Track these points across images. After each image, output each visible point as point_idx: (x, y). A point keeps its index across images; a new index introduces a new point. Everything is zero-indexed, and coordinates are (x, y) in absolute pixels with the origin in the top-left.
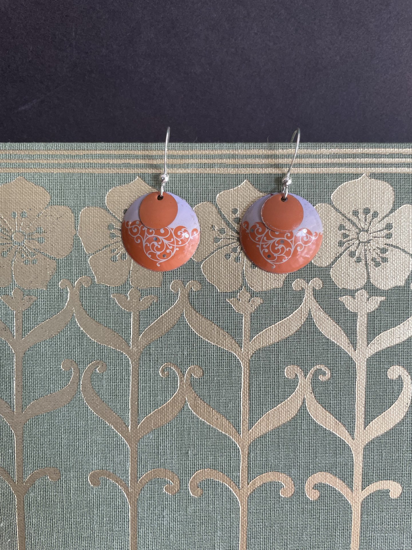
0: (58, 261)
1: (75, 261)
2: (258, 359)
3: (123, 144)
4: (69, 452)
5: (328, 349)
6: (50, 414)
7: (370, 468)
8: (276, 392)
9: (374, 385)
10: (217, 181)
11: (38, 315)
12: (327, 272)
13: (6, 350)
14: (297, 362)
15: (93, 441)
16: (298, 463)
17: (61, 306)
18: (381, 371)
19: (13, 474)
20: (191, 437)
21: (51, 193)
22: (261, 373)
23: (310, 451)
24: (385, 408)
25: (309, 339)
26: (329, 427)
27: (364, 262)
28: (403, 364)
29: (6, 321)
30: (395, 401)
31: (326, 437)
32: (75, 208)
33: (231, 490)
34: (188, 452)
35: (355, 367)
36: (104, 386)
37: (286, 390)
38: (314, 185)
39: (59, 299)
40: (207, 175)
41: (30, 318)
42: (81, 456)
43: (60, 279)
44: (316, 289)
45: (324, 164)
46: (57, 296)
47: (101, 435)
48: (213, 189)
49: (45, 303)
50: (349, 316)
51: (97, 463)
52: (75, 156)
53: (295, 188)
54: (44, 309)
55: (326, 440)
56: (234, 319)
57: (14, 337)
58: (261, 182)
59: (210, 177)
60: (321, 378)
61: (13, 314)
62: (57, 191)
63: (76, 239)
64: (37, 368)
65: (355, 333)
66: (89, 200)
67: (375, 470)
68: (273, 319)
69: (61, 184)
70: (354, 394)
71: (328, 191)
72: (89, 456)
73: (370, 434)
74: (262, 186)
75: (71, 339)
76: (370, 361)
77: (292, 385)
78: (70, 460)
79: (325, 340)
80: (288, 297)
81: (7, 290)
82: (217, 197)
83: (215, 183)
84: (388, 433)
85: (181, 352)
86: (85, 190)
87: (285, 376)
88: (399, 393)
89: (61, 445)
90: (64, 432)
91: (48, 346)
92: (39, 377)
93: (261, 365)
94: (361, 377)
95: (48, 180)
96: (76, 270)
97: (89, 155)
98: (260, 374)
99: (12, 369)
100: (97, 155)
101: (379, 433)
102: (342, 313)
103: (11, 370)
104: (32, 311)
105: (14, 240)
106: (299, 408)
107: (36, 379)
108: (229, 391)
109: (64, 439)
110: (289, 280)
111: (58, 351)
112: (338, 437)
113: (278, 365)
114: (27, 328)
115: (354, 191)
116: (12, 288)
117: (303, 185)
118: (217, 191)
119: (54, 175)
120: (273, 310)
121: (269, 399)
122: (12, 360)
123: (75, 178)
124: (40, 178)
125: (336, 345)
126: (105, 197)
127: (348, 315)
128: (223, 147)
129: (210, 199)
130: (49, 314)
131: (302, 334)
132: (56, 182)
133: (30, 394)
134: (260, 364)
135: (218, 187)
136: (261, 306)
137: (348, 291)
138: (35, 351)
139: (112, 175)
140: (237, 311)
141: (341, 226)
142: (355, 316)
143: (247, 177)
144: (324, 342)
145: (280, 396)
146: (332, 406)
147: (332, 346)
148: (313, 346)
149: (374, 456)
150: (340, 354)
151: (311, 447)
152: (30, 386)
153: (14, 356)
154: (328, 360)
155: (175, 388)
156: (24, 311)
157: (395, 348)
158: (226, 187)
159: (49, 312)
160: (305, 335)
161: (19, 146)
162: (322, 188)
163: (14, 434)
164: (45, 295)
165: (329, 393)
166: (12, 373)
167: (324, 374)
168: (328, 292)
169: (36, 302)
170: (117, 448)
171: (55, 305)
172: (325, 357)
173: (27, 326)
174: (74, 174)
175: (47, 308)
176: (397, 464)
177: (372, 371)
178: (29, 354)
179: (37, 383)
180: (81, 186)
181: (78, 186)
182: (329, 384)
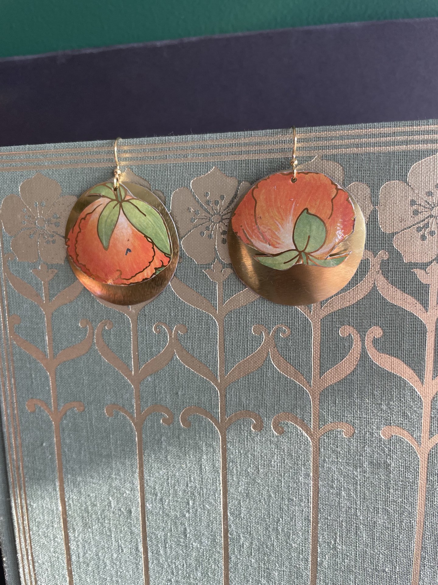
2: (230, 319)
4: (90, 390)
5: (287, 311)
6: (74, 361)
7: (325, 411)
8: (245, 346)
9: (328, 341)
10: (191, 169)
11: (59, 284)
13: (38, 311)
14: (262, 321)
15: (107, 382)
16: (265, 404)
18: (334, 329)
19: (51, 406)
20: (180, 381)
21: (62, 185)
22: (233, 331)
23: (275, 394)
24: (338, 361)
26: (290, 376)
28: (352, 324)
29: (37, 289)
30: (346, 356)
31: (288, 384)
33: (212, 424)
34: (178, 393)
35: (311, 326)
36: (112, 340)
37: (254, 344)
40: (183, 164)
41: (54, 286)
42: (98, 393)
47: (112, 378)
48: (188, 176)
51: (110, 399)
54: (64, 280)
55: (288, 386)
56: (209, 287)
57: (43, 302)
58: (227, 168)
59: (185, 166)
60: (282, 335)
61: (42, 284)
64: (62, 326)
67: (329, 412)
68: (242, 286)
69: (69, 178)
70: (310, 349)
72: (104, 394)
73: (325, 383)
76: (324, 321)
77: (258, 340)
78: (90, 396)
81: (36, 265)
82: (191, 183)
83: (189, 170)
84: (341, 382)
85: (168, 314)
87: (252, 334)
88: (349, 348)
91: (69, 309)
92: (64, 332)
93: (233, 324)
94: (316, 334)
95: (58, 175)
97: (88, 152)
100: (94, 152)
101: (333, 382)
103: (44, 327)
104: (55, 281)
105: (37, 225)
106: (264, 359)
107: (62, 334)
108: (208, 344)
111: (76, 313)
112: (298, 384)
113: (247, 324)
114: (52, 294)
116: (39, 263)
117: (263, 169)
118: (191, 178)
121: (240, 351)
122: (44, 319)
123: (79, 172)
124: (53, 173)
128: (194, 138)
129: (186, 185)
130: (67, 284)
132: (65, 176)
133: (58, 346)
135: (192, 174)
136: (231, 275)
138: (60, 312)
140: (211, 280)
143: (215, 164)
145: (249, 349)
146: (292, 358)
149: (328, 401)
150: (298, 315)
151: (275, 392)
152: (58, 339)
153: (45, 317)
154: (288, 320)
155: (165, 341)
156: (49, 281)
157: (346, 310)
158: (198, 174)
159: (68, 282)
161: (35, 147)
163: (49, 375)
165: (289, 347)
167: (285, 332)
169: (57, 274)
170: (125, 388)
172: (286, 318)
174: (78, 169)
176: (349, 409)
177: (326, 330)
178: (55, 314)
179: (63, 337)
180: (84, 179)
181: (81, 178)
182: (289, 340)
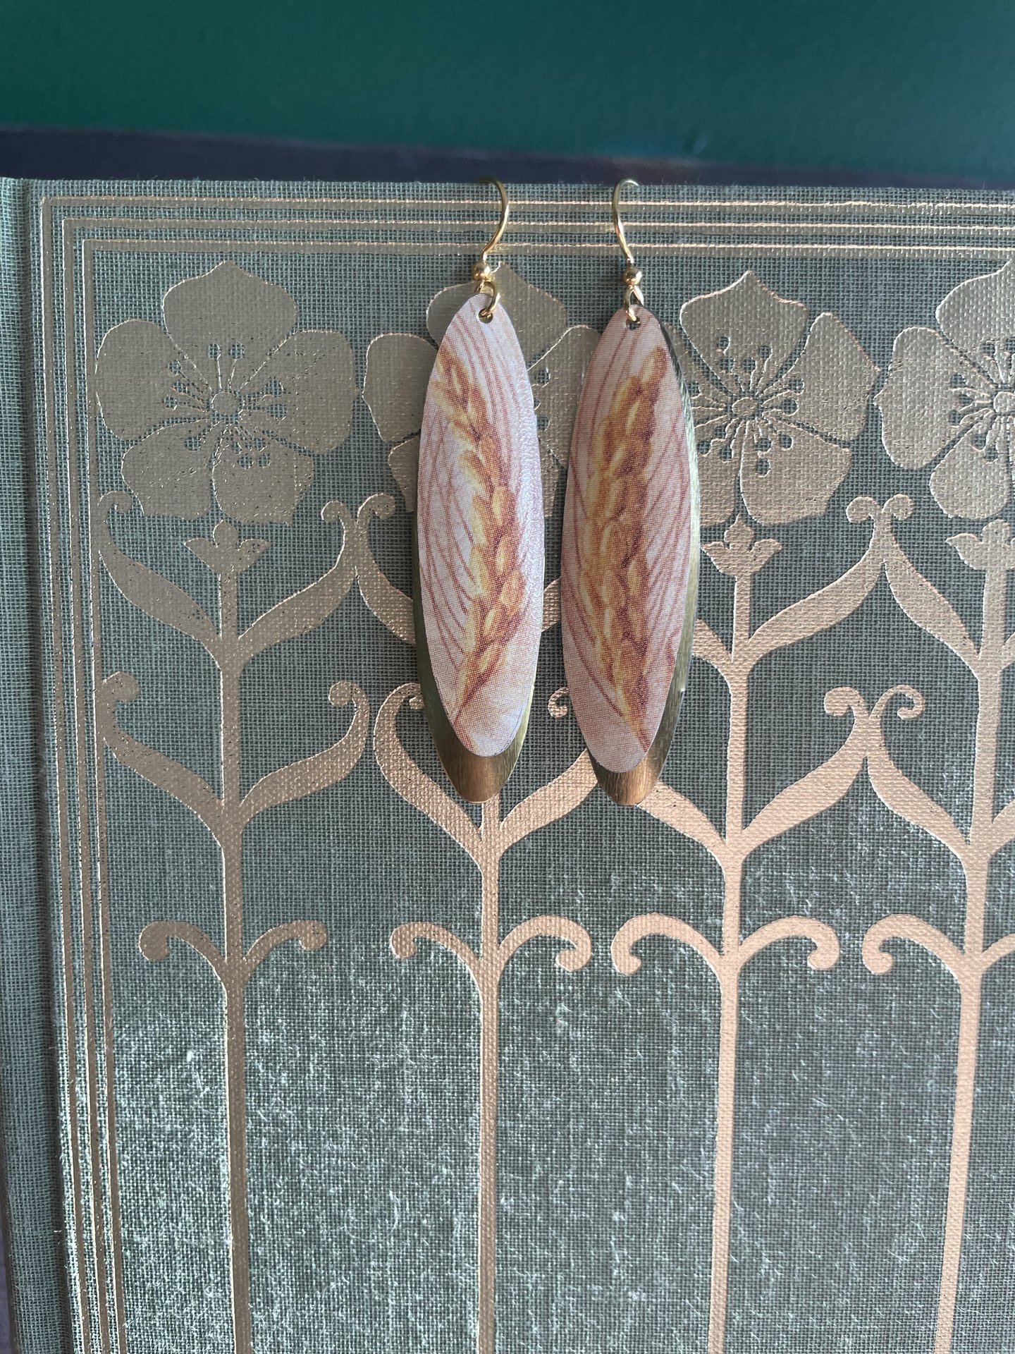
0: (319, 460)
1: (357, 459)
2: (766, 675)
3: (466, 186)
4: (348, 885)
5: (919, 652)
6: (303, 802)
10: (682, 274)
11: (272, 582)
12: (923, 481)
13: (199, 662)
14: (851, 680)
15: (401, 860)
17: (326, 561)
19: (219, 939)
20: (617, 846)
21: (300, 301)
22: (773, 706)
25: (880, 629)
26: (916, 819)
27: (1002, 459)
29: (199, 598)
32: (355, 336)
34: (610, 879)
35: (977, 689)
36: (425, 739)
37: (827, 739)
38: (898, 285)
39: (321, 546)
40: (660, 260)
41: (256, 590)
42: (373, 893)
43: (322, 500)
44: (897, 520)
45: (923, 238)
46: (316, 539)
47: (419, 846)
48: (674, 291)
49: (290, 557)
50: (968, 578)
51: (408, 907)
52: (354, 214)
53: (857, 292)
54: (288, 570)
56: (714, 589)
57: (218, 633)
58: (781, 277)
60: (903, 714)
61: (216, 582)
62: (314, 296)
63: (360, 409)
64: (273, 703)
65: (979, 616)
66: (388, 317)
68: (803, 588)
69: (323, 281)
70: (972, 746)
71: (929, 299)
72: (391, 893)
74: (784, 287)
75: (351, 636)
76: (1009, 675)
77: (839, 729)
78: (348, 903)
79: (914, 631)
80: (836, 537)
81: (201, 527)
82: (681, 311)
83: (677, 277)
86: (379, 293)
87: (824, 712)
89: (330, 871)
90: (336, 841)
91: (298, 653)
92: (278, 721)
93: (773, 688)
94: (988, 709)
95: (291, 269)
96: (360, 480)
97: (388, 212)
98: (770, 708)
99: (216, 706)
100: (407, 213)
102: (953, 572)
103: (213, 708)
104: (260, 575)
105: (214, 411)
106: (852, 779)
107: (271, 727)
108: (701, 744)
109: (334, 857)
110: (838, 501)
111: (320, 664)
112: (936, 840)
113: (811, 687)
114: (247, 612)
115: (987, 298)
116: (213, 522)
117: (876, 284)
118: (682, 297)
119: (306, 259)
120: (803, 566)
122: (214, 684)
123: (355, 265)
124: (272, 264)
125: (936, 642)
126: (425, 310)
127: (966, 576)
128: (696, 194)
129: (665, 315)
130: (298, 581)
131: (865, 619)
132: (311, 275)
133: (257, 761)
134: (770, 686)
135: (685, 287)
136: (776, 559)
137: (967, 523)
138: (267, 663)
139: (442, 259)
140: (721, 571)
141: (956, 379)
142: (980, 578)
143: (749, 264)
144: (911, 637)
145: (812, 754)
146: (924, 774)
147: (929, 644)
148: (888, 644)
150: (944, 662)
152: (256, 743)
153: (219, 677)
154: (919, 674)
156: (241, 575)
158: (702, 287)
159: (300, 576)
160: (871, 621)
161: (223, 189)
162: (917, 292)
163: (220, 849)
164: (290, 538)
165: (919, 745)
166: (216, 713)
167: (910, 704)
168: (923, 525)
169: (267, 553)
170: (455, 873)
171: (312, 561)
172: (913, 668)
173: (247, 608)
174: (353, 256)
175: (295, 568)
178: (254, 670)
179: (274, 735)
180: (368, 285)
181: (362, 284)
182: (919, 726)
